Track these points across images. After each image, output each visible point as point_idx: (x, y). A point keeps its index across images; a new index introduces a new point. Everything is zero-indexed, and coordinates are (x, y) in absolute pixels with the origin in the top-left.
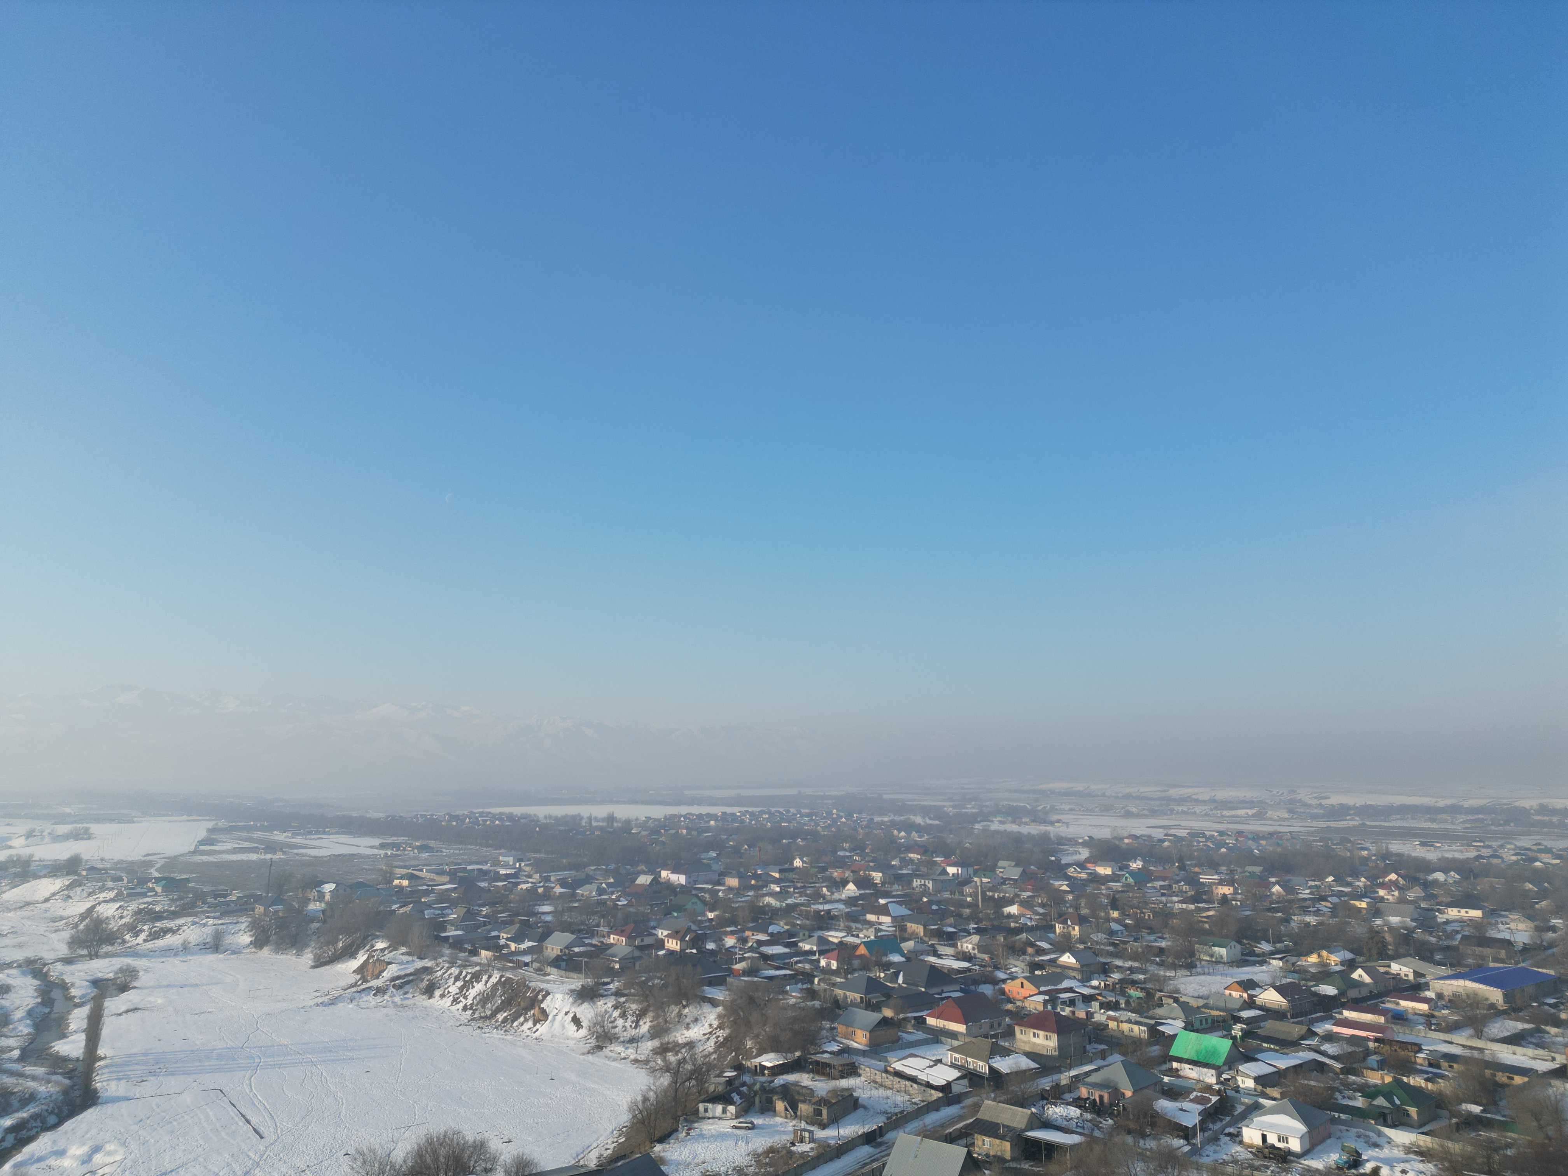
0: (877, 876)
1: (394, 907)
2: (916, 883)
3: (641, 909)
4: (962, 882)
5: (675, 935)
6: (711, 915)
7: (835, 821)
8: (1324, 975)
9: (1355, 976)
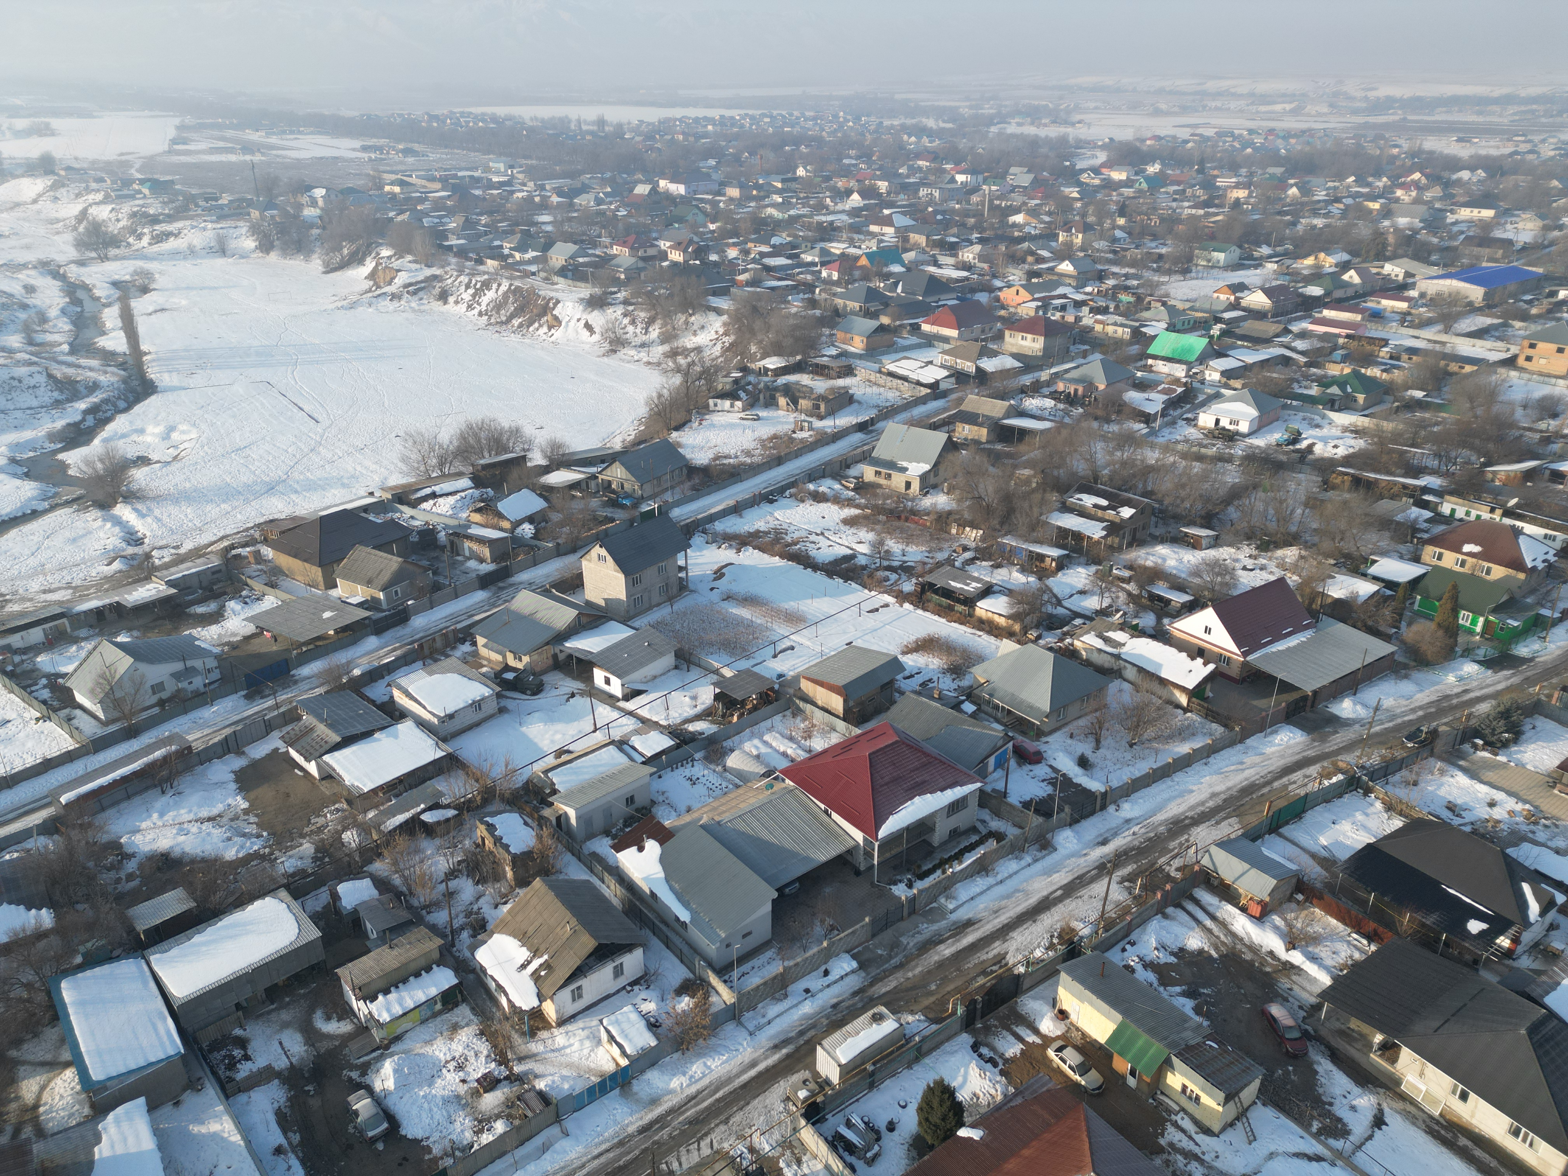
0: (883, 186)
1: (392, 214)
2: (923, 192)
3: (642, 219)
4: (971, 190)
5: (678, 246)
6: (712, 227)
7: (841, 125)
8: (1316, 277)
9: (1346, 277)
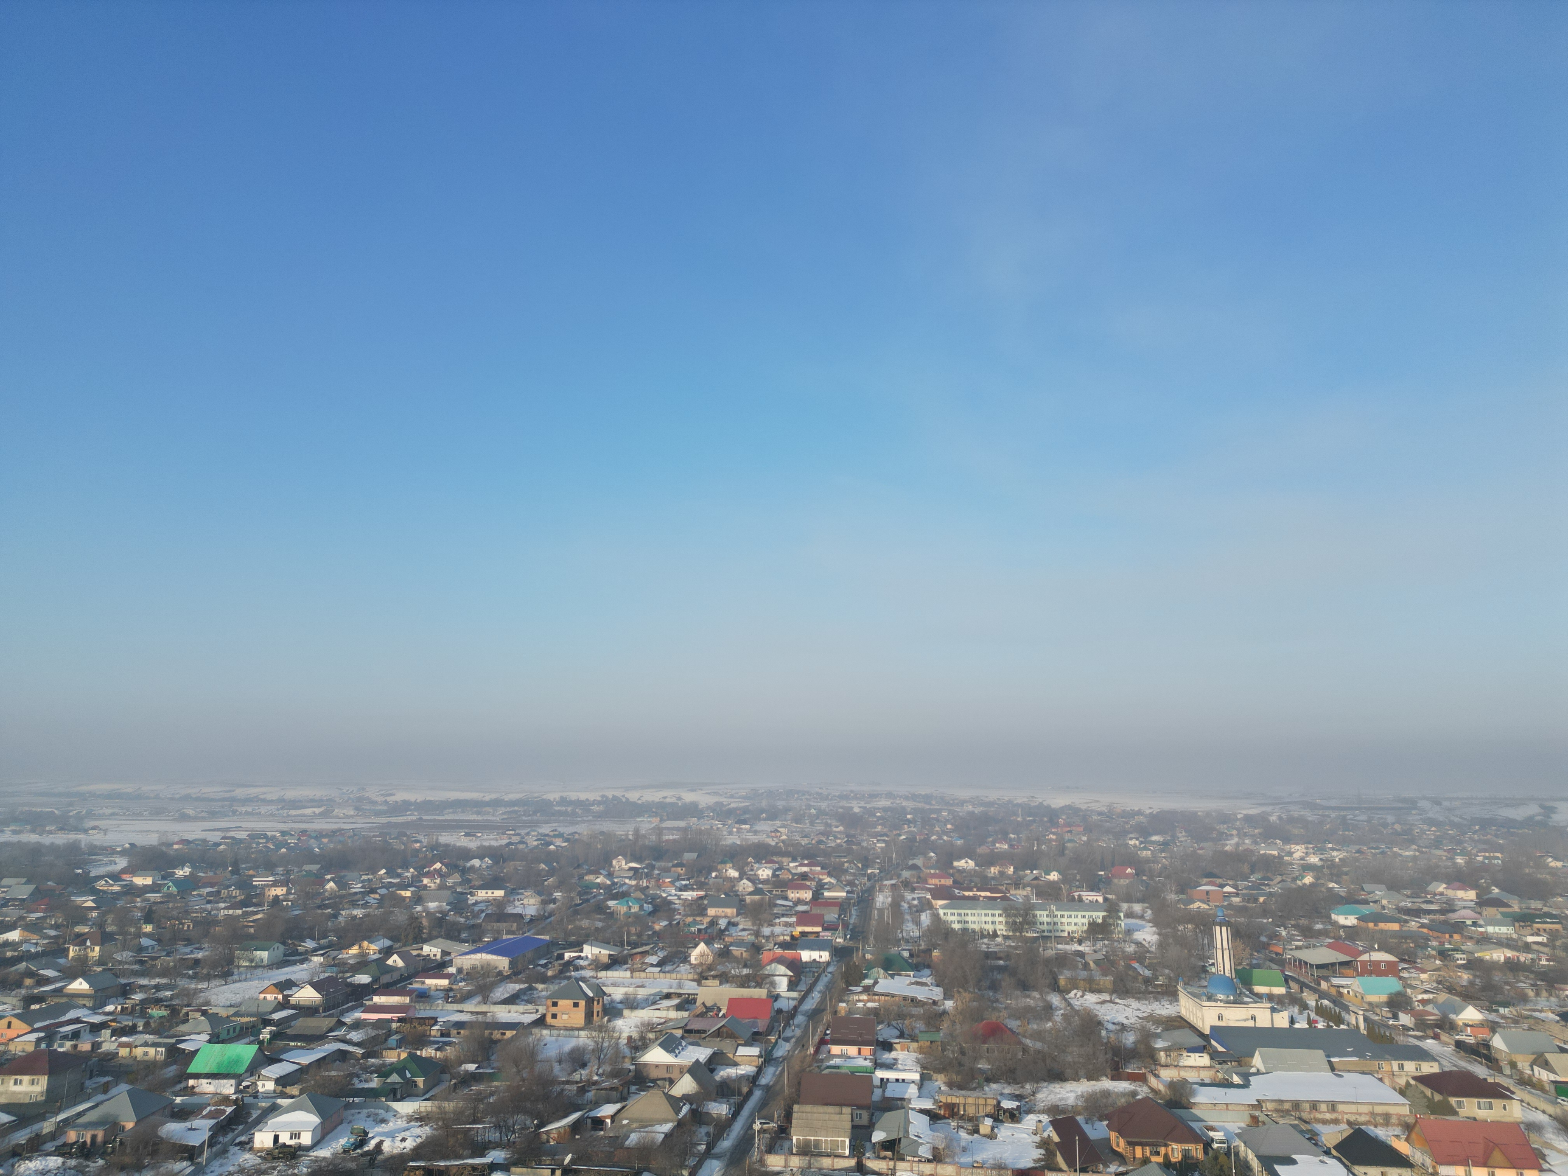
8: (362, 965)
9: (390, 962)
